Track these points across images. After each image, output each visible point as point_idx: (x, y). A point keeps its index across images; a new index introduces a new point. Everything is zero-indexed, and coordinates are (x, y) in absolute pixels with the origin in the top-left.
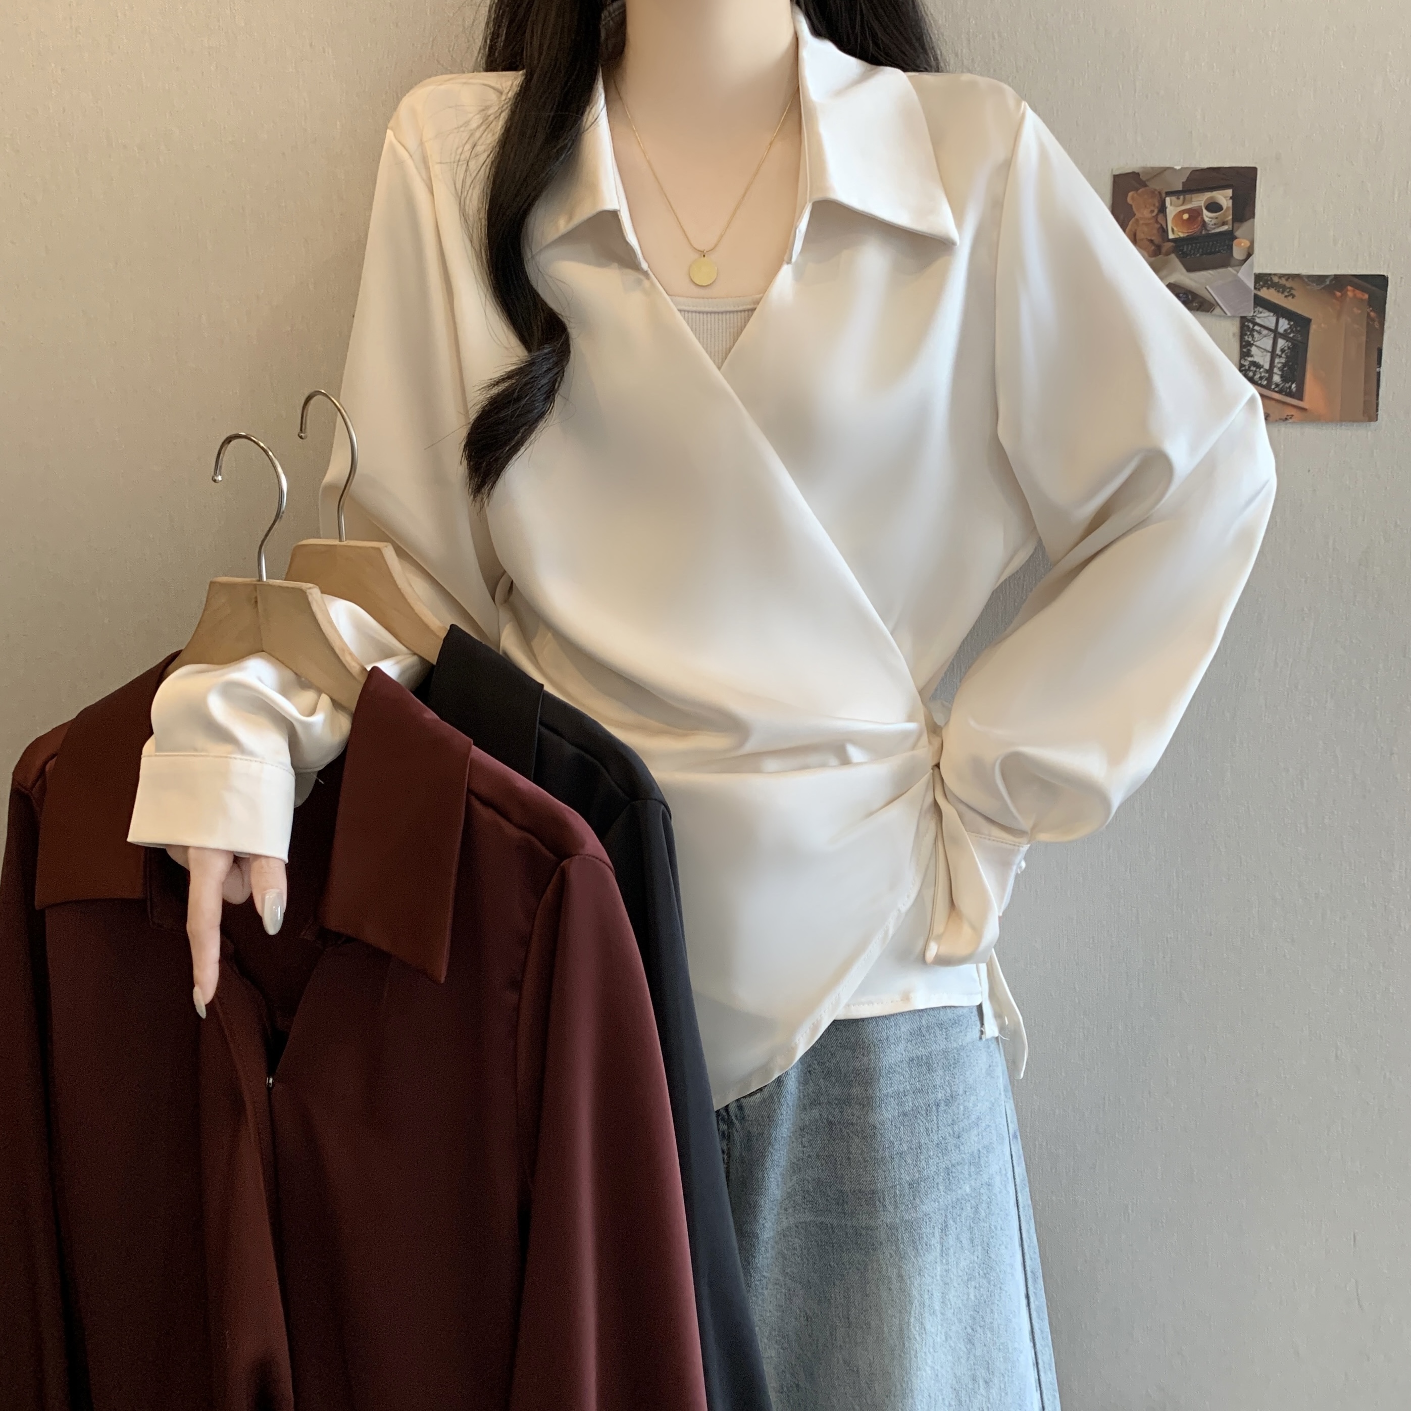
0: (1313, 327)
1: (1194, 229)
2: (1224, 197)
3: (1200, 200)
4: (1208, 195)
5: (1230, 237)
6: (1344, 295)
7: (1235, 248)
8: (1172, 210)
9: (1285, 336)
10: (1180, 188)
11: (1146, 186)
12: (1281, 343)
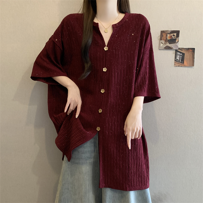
0: (185, 54)
1: (171, 38)
2: (175, 34)
3: (172, 35)
4: (173, 34)
5: (176, 39)
6: (189, 50)
7: (176, 41)
8: (168, 35)
9: (181, 56)
10: (169, 33)
11: (165, 32)
12: (181, 57)
